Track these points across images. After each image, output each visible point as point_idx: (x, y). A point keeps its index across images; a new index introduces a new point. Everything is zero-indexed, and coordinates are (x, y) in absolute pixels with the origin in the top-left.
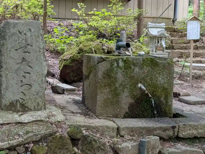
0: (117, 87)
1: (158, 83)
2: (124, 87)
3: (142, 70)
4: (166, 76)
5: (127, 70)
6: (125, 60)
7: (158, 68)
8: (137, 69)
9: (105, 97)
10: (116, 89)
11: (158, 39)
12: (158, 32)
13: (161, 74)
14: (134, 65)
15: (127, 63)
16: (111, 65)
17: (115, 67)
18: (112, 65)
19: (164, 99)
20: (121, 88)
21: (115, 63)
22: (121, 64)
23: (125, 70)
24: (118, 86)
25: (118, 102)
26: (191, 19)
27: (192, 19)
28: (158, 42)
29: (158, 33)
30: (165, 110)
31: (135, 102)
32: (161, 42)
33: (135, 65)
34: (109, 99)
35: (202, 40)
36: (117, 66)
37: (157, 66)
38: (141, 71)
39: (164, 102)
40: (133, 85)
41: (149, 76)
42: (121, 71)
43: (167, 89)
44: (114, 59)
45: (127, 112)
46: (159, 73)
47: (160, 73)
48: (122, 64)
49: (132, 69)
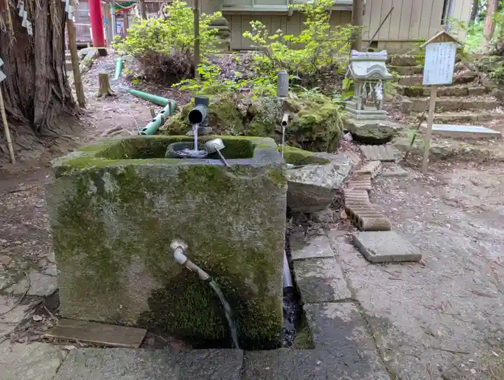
0: (108, 250)
1: (232, 239)
2: (130, 249)
3: (178, 202)
4: (259, 220)
5: (132, 204)
6: (122, 175)
7: (231, 197)
8: (162, 202)
9: (78, 274)
10: (105, 254)
11: (368, 84)
12: (368, 69)
13: (241, 212)
14: (152, 188)
15: (128, 183)
16: (79, 191)
17: (93, 195)
18: (82, 190)
19: (255, 281)
20: (120, 252)
21: (92, 182)
22: (110, 185)
23: (126, 205)
24: (111, 248)
25: (116, 287)
26: (436, 38)
27: (439, 39)
28: (368, 88)
29: (368, 72)
30: (259, 310)
31: (167, 289)
32: (374, 90)
33: (156, 189)
34: (89, 278)
35: (480, 78)
36: (97, 192)
37: (227, 192)
38: (177, 205)
39: (256, 290)
40: (156, 245)
41: (205, 220)
42: (113, 206)
43: (262, 256)
44: (84, 173)
45: (147, 312)
46: (237, 213)
47: (238, 211)
48: (114, 186)
49: (146, 202)
